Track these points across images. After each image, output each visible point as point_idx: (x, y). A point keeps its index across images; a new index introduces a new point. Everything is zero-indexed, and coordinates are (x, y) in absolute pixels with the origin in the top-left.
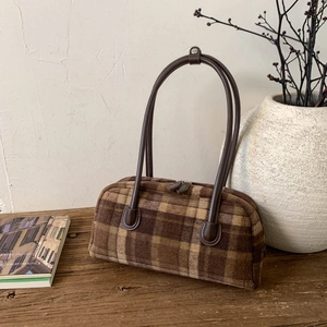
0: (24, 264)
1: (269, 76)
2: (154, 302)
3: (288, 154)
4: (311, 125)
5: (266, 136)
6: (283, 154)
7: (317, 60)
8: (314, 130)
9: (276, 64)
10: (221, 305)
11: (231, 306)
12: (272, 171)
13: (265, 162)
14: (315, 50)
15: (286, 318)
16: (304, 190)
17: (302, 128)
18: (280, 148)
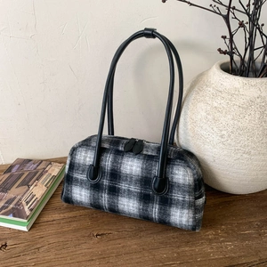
0: (11, 206)
1: (219, 50)
2: (123, 247)
3: (236, 122)
4: (256, 95)
5: (216, 104)
6: (232, 122)
7: (261, 32)
8: (259, 100)
9: (224, 37)
10: (178, 247)
11: (187, 249)
12: (222, 136)
13: (215, 129)
14: (260, 23)
15: (232, 258)
16: (249, 153)
17: (248, 98)
18: (229, 117)
